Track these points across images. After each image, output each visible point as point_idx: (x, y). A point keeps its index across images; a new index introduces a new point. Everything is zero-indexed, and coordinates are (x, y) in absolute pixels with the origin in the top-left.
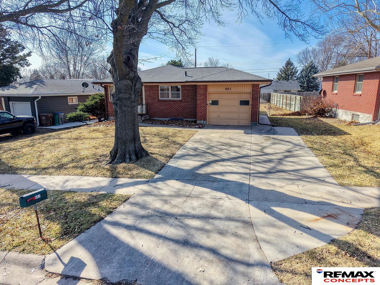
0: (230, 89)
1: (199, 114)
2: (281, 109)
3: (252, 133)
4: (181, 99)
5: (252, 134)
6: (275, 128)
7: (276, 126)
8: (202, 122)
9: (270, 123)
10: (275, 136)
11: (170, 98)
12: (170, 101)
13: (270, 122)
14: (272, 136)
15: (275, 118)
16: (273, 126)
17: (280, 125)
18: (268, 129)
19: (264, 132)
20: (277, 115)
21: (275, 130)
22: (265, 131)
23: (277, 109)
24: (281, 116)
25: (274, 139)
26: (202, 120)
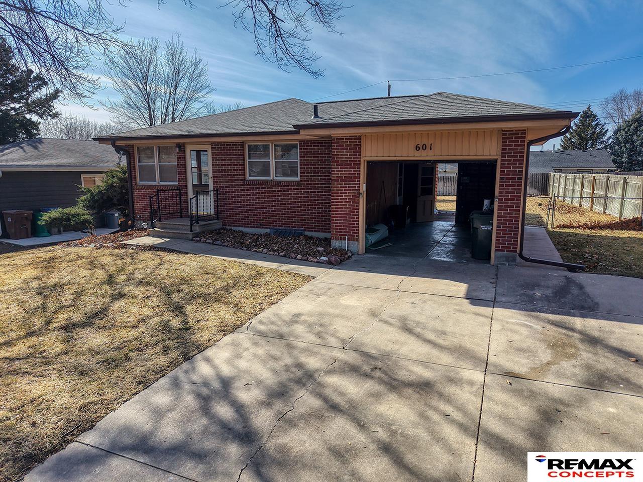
0: (428, 147)
1: (336, 222)
2: (579, 210)
3: (499, 299)
4: (298, 179)
5: (493, 303)
6: (582, 278)
7: (582, 270)
8: (345, 244)
9: (557, 257)
10: (592, 325)
11: (273, 176)
12: (273, 183)
13: (558, 250)
14: (578, 322)
15: (569, 235)
16: (572, 269)
17: (593, 267)
18: (555, 282)
19: (541, 299)
20: (573, 227)
21: (581, 287)
22: (549, 292)
23: (571, 210)
24: (588, 232)
25: (593, 341)
26: (344, 239)
